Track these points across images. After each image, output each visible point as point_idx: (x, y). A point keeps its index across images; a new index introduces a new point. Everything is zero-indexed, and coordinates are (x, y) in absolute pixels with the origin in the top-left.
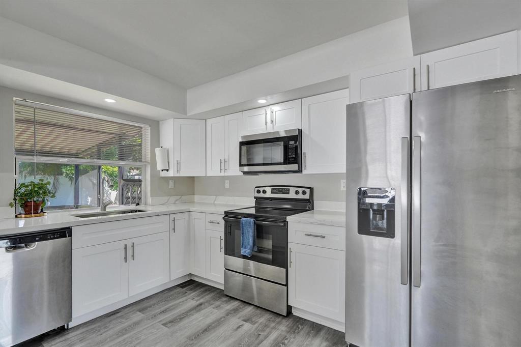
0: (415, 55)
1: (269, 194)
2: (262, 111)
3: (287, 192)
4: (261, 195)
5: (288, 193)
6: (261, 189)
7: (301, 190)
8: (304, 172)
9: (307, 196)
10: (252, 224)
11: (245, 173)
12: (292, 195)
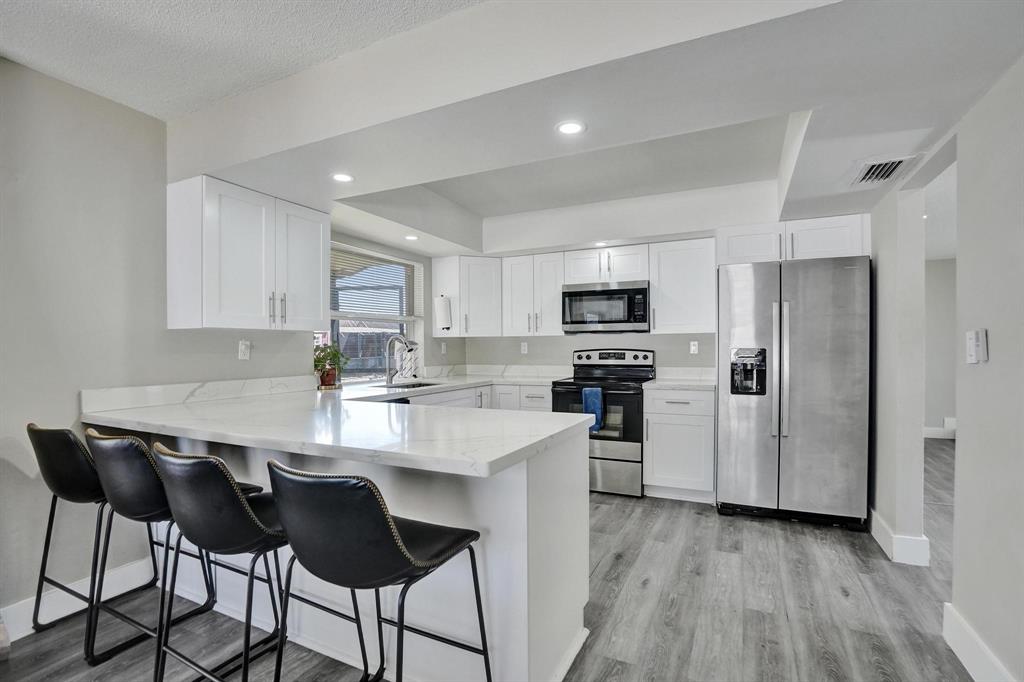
0: (780, 221)
1: (595, 360)
2: (595, 254)
3: (622, 357)
4: (584, 361)
5: (624, 358)
6: (584, 354)
7: (641, 355)
8: (652, 332)
9: (649, 362)
10: (600, 395)
11: (566, 332)
12: (629, 360)
